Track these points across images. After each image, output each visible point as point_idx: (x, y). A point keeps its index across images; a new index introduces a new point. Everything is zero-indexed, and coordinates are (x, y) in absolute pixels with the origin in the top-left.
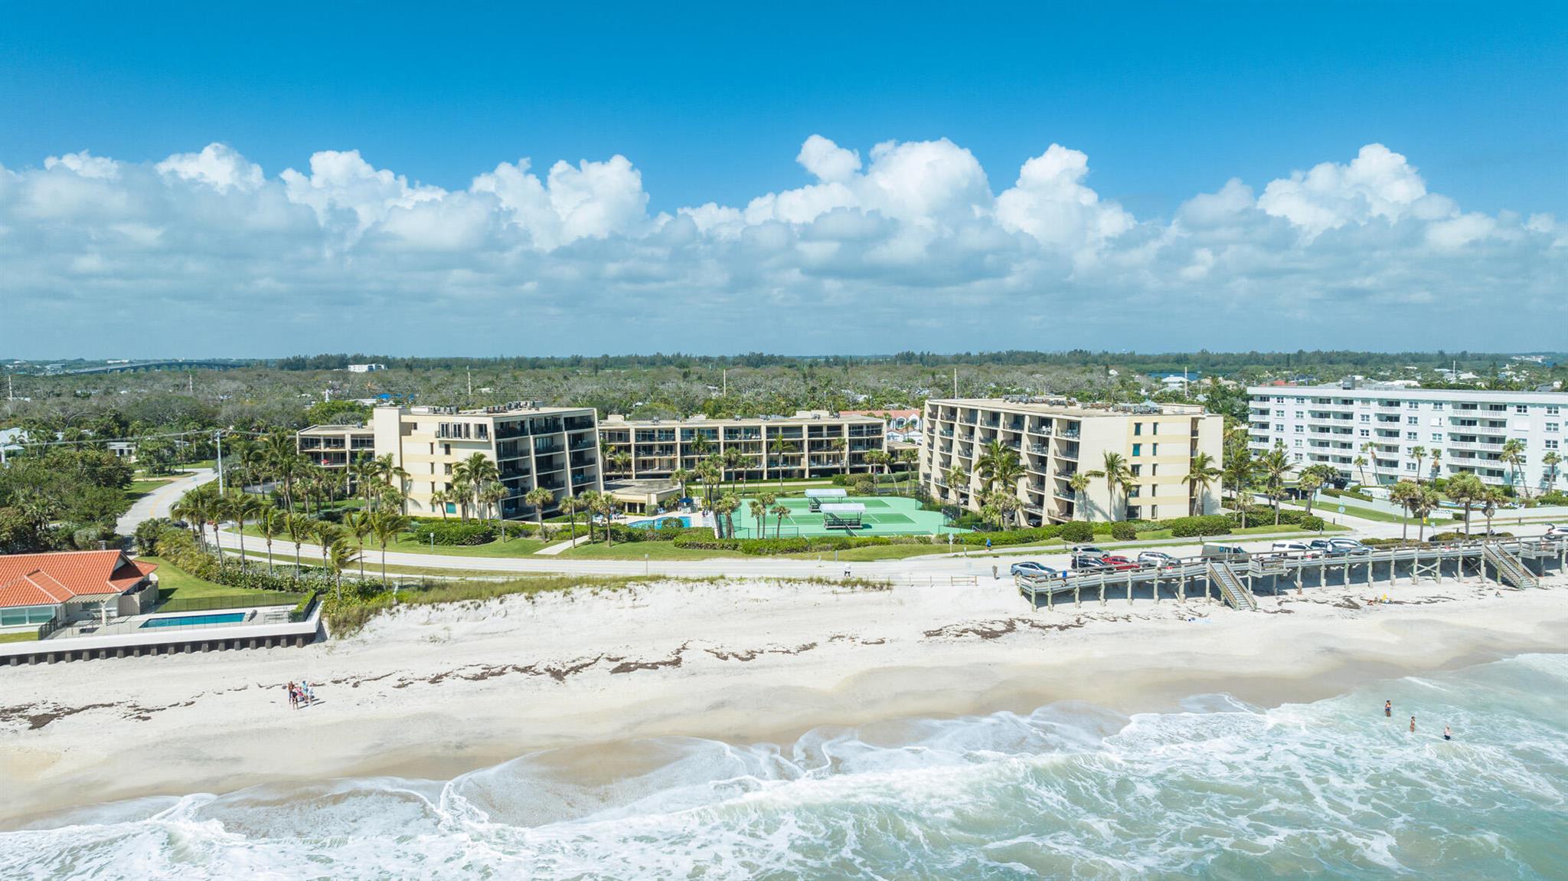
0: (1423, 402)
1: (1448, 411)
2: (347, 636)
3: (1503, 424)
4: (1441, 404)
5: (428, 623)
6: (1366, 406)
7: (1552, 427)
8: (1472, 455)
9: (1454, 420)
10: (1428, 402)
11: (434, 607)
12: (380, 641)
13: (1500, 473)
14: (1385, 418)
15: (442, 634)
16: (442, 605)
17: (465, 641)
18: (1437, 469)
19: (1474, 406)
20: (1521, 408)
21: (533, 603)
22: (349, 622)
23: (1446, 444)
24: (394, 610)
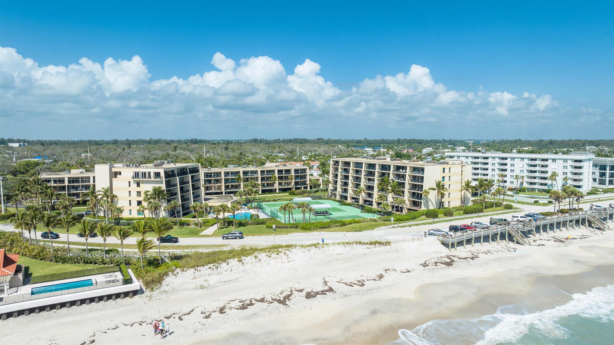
0: (516, 158)
1: (526, 161)
2: (155, 290)
3: (547, 166)
4: (523, 159)
5: (194, 278)
6: (494, 160)
7: (565, 167)
8: (535, 178)
9: (528, 165)
10: (519, 158)
11: (195, 270)
12: (174, 291)
13: (546, 185)
14: (501, 164)
15: (205, 284)
16: (199, 268)
17: (217, 287)
18: (522, 183)
19: (535, 160)
20: (554, 160)
21: (243, 263)
22: (155, 281)
23: (526, 174)
24: (175, 272)
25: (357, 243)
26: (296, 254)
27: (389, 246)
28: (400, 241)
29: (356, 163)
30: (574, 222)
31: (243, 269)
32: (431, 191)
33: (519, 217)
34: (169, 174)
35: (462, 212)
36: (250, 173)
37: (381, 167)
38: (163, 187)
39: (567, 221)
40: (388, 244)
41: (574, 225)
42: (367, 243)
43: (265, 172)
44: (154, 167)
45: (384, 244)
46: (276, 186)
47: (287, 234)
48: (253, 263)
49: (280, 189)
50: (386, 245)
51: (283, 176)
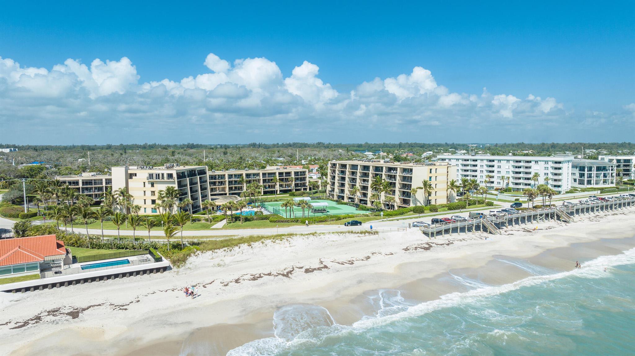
0: (502, 160)
1: (512, 163)
2: (181, 267)
3: (530, 167)
4: (509, 161)
5: (212, 259)
6: (482, 162)
7: (546, 168)
8: (520, 178)
9: (513, 166)
10: (505, 160)
11: (213, 252)
12: (196, 268)
13: (529, 185)
14: (488, 166)
15: (221, 263)
16: (216, 251)
17: (231, 265)
18: (508, 184)
19: (520, 162)
20: (536, 162)
21: (252, 247)
22: (180, 260)
23: (511, 175)
24: (196, 254)
25: (349, 232)
26: (297, 241)
27: (377, 235)
28: (387, 231)
29: (352, 165)
30: (544, 216)
31: (252, 252)
32: (418, 190)
33: (496, 212)
34: (181, 176)
35: (446, 209)
36: (252, 175)
37: (374, 168)
38: (176, 186)
39: (537, 215)
40: (376, 233)
41: (544, 218)
42: (358, 233)
43: (267, 175)
44: (166, 169)
45: (372, 234)
46: (277, 188)
47: (289, 227)
48: (260, 247)
49: (280, 191)
50: (375, 234)
51: (283, 178)
